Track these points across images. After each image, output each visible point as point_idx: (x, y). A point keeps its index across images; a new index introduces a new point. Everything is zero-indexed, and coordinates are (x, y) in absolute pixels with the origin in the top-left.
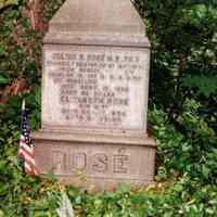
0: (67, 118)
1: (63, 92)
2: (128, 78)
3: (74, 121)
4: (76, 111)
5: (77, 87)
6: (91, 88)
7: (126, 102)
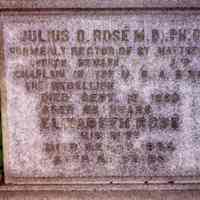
0: (57, 161)
1: (45, 110)
2: (179, 75)
3: (71, 167)
4: (73, 146)
5: (75, 98)
6: (102, 97)
7: (175, 124)
